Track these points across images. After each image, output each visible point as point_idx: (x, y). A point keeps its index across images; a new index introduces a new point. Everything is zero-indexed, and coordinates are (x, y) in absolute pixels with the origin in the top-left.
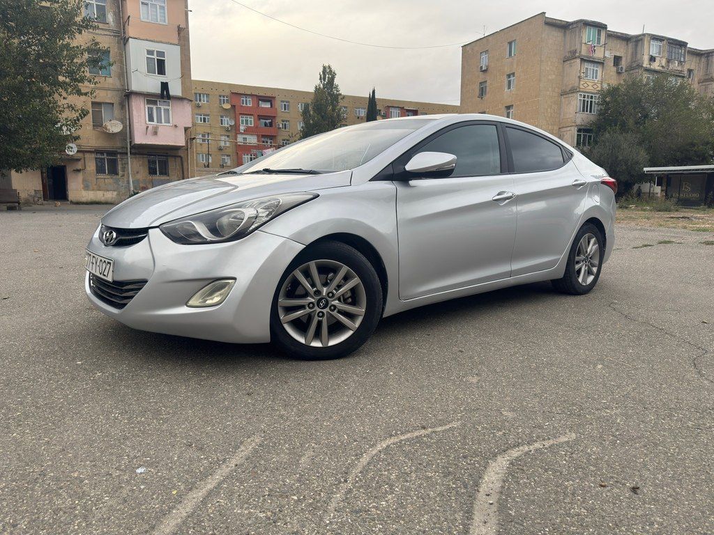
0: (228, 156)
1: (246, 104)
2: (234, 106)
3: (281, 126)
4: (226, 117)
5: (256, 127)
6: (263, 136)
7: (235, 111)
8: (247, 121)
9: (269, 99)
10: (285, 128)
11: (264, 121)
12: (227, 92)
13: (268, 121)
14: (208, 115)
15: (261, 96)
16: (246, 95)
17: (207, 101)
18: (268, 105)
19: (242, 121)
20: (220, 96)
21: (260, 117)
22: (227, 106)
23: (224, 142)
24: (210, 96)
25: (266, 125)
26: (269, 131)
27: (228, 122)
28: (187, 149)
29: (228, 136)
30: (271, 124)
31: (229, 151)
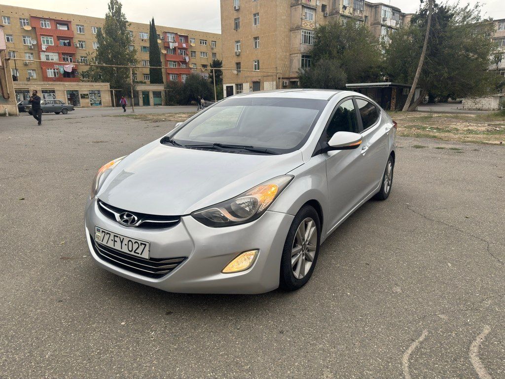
0: (33, 70)
1: (46, 26)
2: (35, 28)
3: (78, 46)
4: (29, 37)
5: (56, 46)
6: (63, 54)
7: (35, 32)
8: (47, 41)
9: (66, 23)
10: (82, 47)
11: (63, 41)
12: (27, 16)
13: (66, 41)
14: (11, 35)
15: (57, 20)
16: (45, 19)
17: (9, 23)
18: (65, 28)
19: (44, 41)
20: (20, 19)
21: (59, 38)
22: (28, 28)
23: (28, 58)
24: (11, 19)
25: (65, 44)
26: (68, 50)
27: (30, 42)
29: (32, 54)
30: (69, 44)
31: (34, 66)
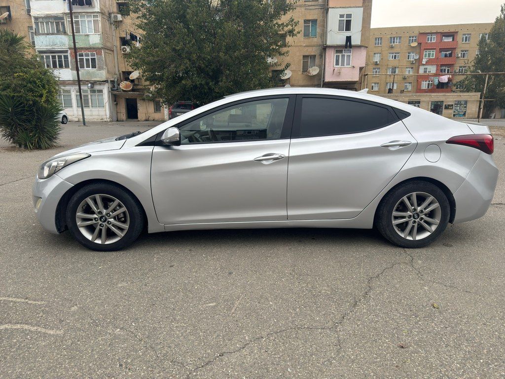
0: (409, 83)
1: (431, 41)
2: (421, 43)
3: (460, 55)
4: (413, 52)
5: (437, 58)
6: (442, 65)
7: (421, 47)
8: (429, 54)
9: (452, 35)
10: (464, 57)
11: (445, 53)
12: (416, 33)
13: (448, 53)
14: (398, 53)
15: (443, 33)
16: (432, 34)
17: (399, 42)
18: (450, 39)
19: (426, 55)
20: (410, 37)
21: (441, 50)
22: (415, 44)
23: (409, 72)
24: (402, 39)
25: (446, 56)
26: (448, 61)
27: (414, 56)
28: (361, 83)
29: (412, 68)
30: (451, 55)
31: (410, 80)
